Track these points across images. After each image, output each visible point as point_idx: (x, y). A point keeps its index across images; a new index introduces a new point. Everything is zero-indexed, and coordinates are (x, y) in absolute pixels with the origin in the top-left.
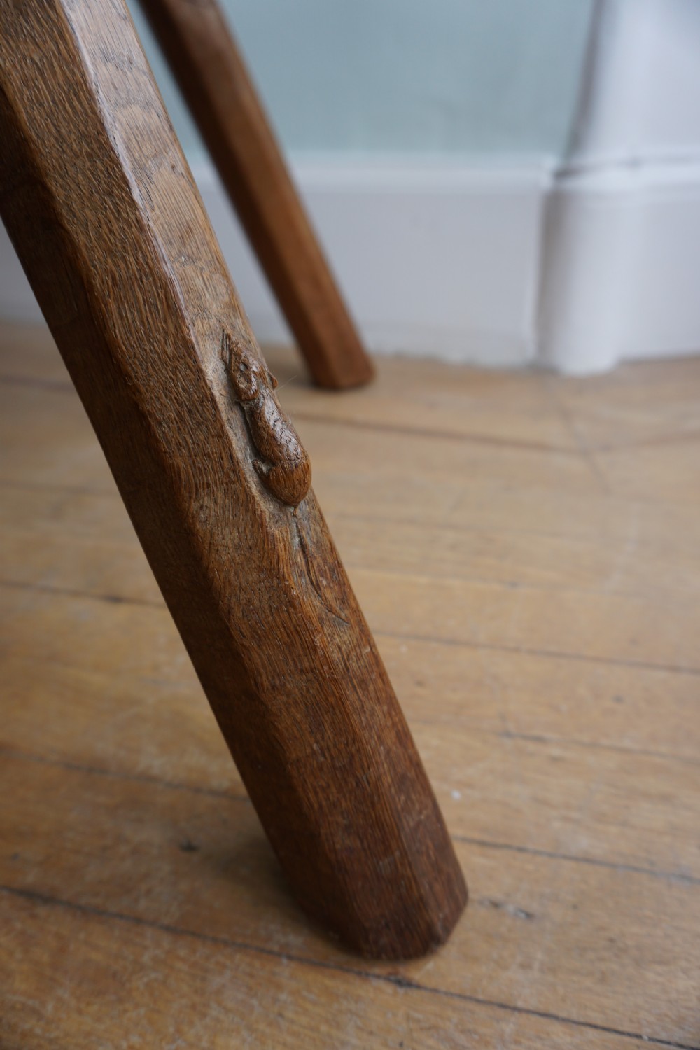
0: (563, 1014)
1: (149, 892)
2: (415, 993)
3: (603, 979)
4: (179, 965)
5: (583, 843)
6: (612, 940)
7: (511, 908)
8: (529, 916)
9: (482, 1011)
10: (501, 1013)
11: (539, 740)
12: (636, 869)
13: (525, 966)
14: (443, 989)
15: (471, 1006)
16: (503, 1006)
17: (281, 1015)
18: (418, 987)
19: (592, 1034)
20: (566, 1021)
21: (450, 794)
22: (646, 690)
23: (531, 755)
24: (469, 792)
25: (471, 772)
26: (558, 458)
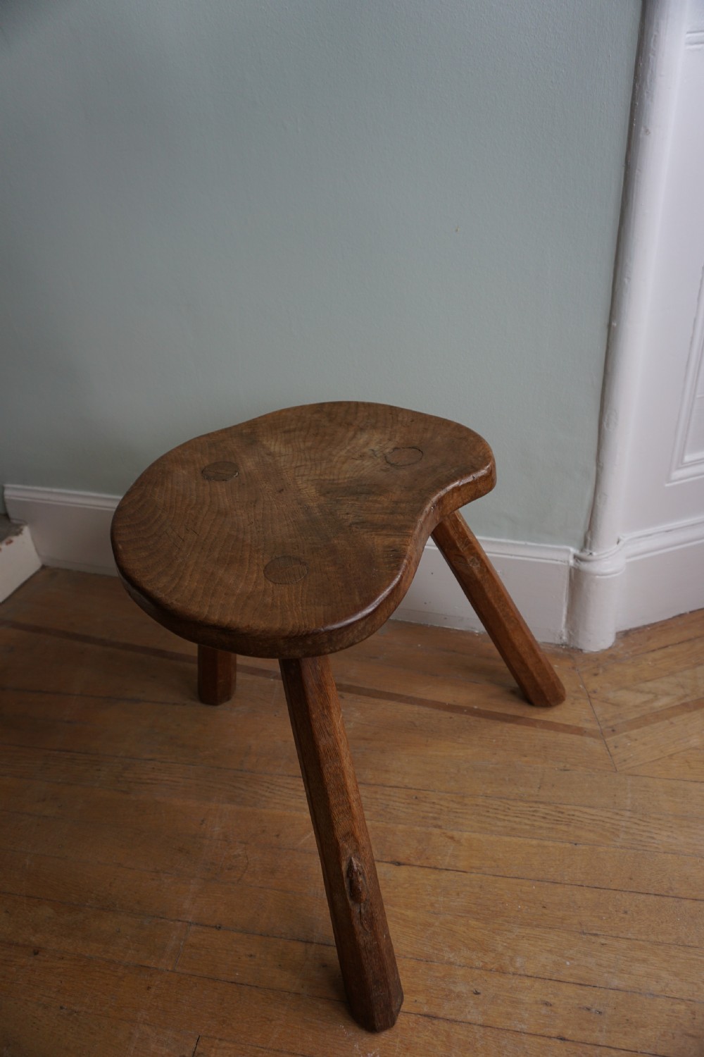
0: (614, 1046)
1: (469, 1012)
2: (566, 1042)
3: (625, 1034)
4: (489, 1038)
5: (616, 982)
6: (628, 1020)
7: (594, 1010)
8: (600, 1013)
9: (589, 1047)
10: (594, 1047)
11: (596, 935)
12: (635, 992)
13: (601, 1031)
14: (575, 1040)
15: (585, 1045)
16: (595, 1045)
17: (527, 1053)
18: (568, 1040)
19: (623, 1052)
20: (615, 1049)
21: (565, 963)
22: (636, 906)
23: (594, 943)
24: (572, 962)
25: (571, 952)
26: (588, 740)
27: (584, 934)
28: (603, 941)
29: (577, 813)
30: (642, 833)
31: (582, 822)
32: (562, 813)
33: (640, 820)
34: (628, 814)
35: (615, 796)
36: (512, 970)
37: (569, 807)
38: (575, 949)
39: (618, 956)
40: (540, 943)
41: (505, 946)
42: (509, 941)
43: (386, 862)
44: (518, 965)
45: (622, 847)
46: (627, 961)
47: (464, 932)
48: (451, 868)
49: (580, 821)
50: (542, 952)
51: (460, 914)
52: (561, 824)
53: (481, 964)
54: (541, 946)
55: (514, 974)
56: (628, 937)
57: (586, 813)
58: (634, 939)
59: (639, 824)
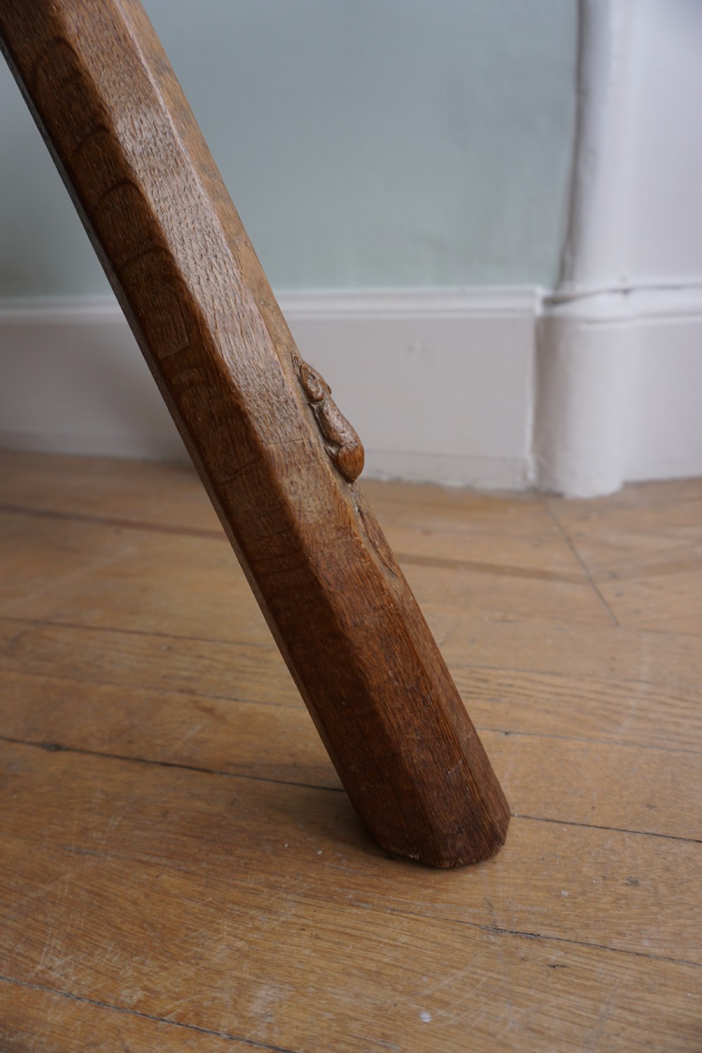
21: (417, 1014)
22: (667, 869)
23: (523, 959)
24: (441, 1012)
25: (446, 981)
26: (560, 586)
27: (497, 931)
28: (555, 956)
29: (518, 683)
30: (678, 720)
31: (530, 696)
32: (485, 681)
33: (674, 698)
34: (644, 687)
35: (613, 659)
36: (229, 1022)
37: (501, 672)
38: (460, 974)
39: (603, 1008)
40: (348, 950)
41: (238, 950)
42: (251, 936)
43: (31, 744)
44: (256, 1008)
45: (626, 743)
46: (636, 1025)
47: (135, 902)
48: (175, 762)
49: (525, 695)
50: (350, 975)
51: (145, 858)
52: (479, 698)
53: (139, 995)
54: (350, 957)
55: (232, 1037)
56: (640, 949)
57: (543, 683)
58: (658, 958)
59: (670, 705)
